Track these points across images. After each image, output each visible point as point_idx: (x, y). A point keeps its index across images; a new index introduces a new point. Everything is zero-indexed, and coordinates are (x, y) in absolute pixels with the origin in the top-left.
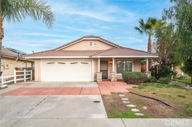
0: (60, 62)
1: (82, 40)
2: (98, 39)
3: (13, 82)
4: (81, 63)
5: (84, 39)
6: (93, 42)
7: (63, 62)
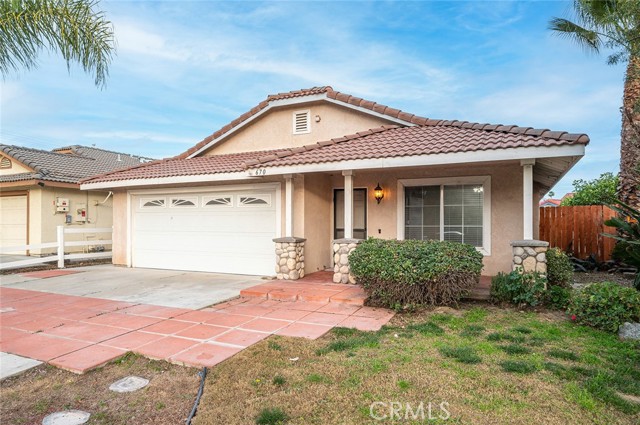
0: (179, 198)
1: (267, 109)
2: (323, 97)
3: (55, 263)
4: (242, 199)
5: (272, 105)
6: (309, 112)
7: (187, 198)
